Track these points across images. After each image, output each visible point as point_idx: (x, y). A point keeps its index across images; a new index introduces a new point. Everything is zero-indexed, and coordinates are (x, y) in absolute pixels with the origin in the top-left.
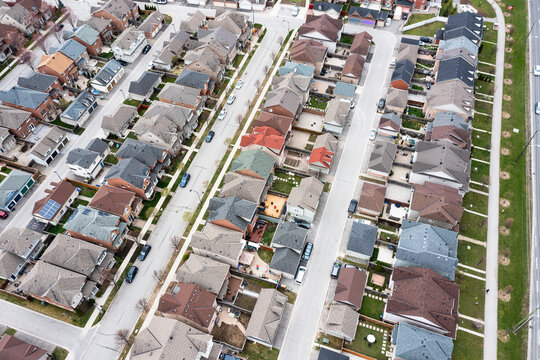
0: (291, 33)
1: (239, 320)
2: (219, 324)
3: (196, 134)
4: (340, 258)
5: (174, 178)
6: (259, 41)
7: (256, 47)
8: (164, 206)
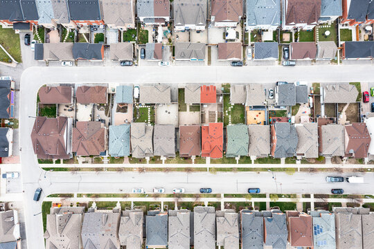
0: (47, 169)
1: (341, 111)
2: (348, 122)
3: (206, 204)
4: (279, 64)
5: (254, 200)
6: (71, 196)
7: (80, 196)
8: (280, 196)
